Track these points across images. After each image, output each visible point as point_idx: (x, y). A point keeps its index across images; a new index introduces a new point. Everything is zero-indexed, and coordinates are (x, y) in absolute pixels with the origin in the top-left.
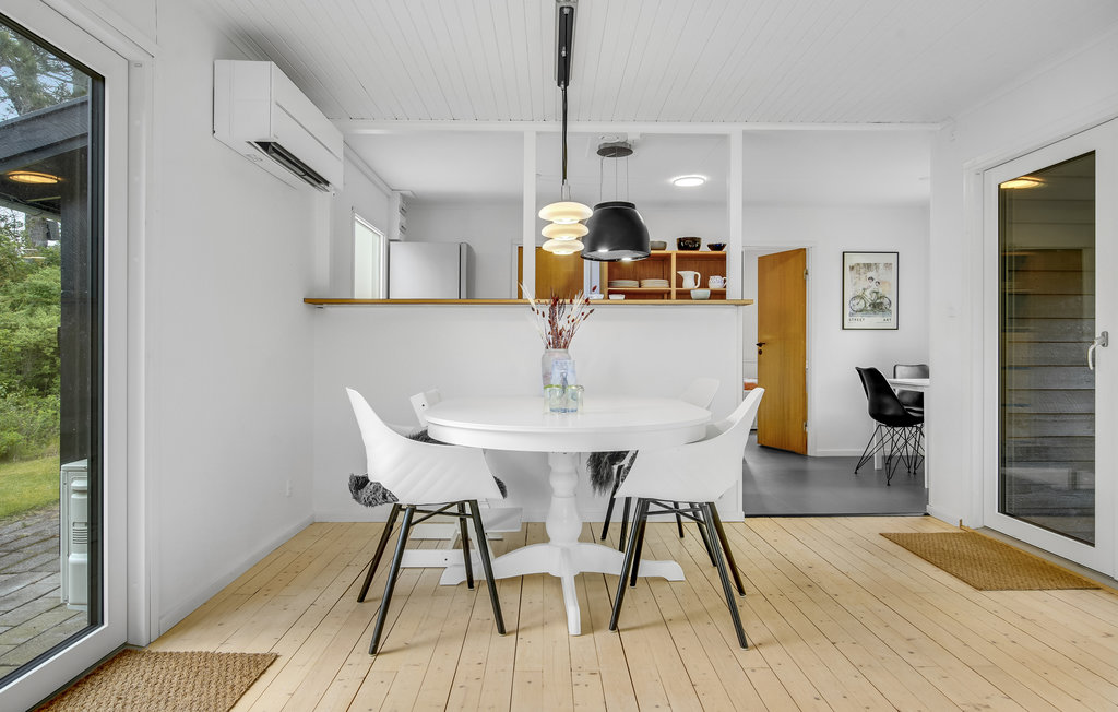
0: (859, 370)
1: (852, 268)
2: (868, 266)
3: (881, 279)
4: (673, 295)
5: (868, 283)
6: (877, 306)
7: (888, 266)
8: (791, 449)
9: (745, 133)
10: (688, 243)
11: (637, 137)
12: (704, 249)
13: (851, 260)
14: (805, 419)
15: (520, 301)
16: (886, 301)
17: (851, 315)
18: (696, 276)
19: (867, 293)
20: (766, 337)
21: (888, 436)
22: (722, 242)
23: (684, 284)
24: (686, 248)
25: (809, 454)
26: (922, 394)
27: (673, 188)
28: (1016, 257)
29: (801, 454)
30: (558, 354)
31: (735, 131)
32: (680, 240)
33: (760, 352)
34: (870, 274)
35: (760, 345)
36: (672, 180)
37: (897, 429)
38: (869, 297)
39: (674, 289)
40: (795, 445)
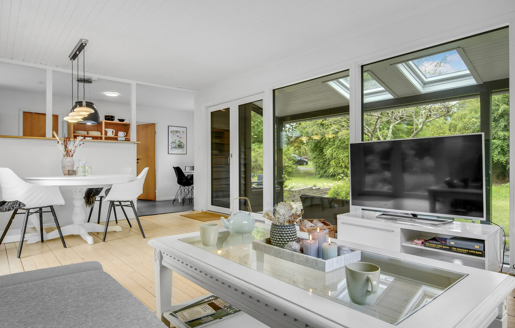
0: (174, 168)
1: (171, 132)
2: (177, 132)
3: (181, 136)
4: (103, 138)
5: (177, 138)
6: (180, 146)
7: (183, 132)
8: (150, 199)
9: (137, 84)
10: (109, 118)
11: (96, 79)
12: (116, 121)
13: (171, 129)
14: (155, 187)
15: (54, 138)
16: (182, 144)
17: (171, 149)
18: (113, 131)
19: (177, 141)
20: (140, 157)
21: (183, 190)
22: (124, 119)
23: (108, 134)
24: (109, 119)
25: (157, 200)
26: (193, 175)
27: (105, 95)
28: (216, 132)
29: (154, 201)
30: (69, 159)
31: (133, 83)
32: (106, 116)
33: (138, 163)
34: (177, 134)
35: (138, 160)
36: (105, 93)
37: (186, 187)
38: (177, 143)
39: (104, 136)
40: (151, 197)
